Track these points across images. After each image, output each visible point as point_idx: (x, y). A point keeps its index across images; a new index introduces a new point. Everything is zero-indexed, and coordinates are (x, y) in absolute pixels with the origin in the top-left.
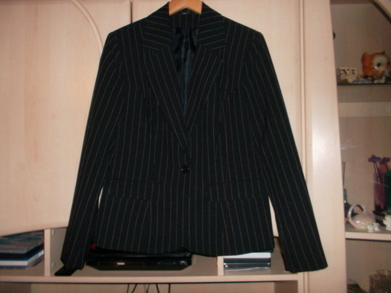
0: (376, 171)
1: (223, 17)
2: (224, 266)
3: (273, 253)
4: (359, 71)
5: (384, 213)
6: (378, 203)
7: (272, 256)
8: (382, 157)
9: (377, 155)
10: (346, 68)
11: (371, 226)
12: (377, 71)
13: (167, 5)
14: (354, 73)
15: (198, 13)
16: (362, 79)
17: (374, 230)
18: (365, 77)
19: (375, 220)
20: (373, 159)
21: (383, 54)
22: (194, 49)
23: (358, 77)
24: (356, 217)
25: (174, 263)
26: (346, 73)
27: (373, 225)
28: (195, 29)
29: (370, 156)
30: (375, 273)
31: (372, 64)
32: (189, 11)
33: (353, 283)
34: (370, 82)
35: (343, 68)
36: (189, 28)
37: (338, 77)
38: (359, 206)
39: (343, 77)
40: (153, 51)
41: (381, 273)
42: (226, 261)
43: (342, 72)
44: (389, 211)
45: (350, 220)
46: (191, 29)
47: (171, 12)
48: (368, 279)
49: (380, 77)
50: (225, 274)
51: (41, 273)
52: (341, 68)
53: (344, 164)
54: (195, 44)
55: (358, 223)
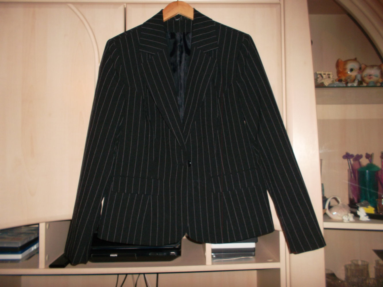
0: (349, 167)
1: (214, 22)
2: (212, 256)
3: (257, 243)
4: (334, 75)
5: (358, 205)
6: (352, 197)
7: (256, 245)
8: (355, 154)
9: (351, 153)
10: (322, 73)
11: (347, 216)
12: (350, 76)
13: (161, 12)
14: (329, 77)
15: (191, 19)
16: (337, 82)
17: (349, 220)
18: (340, 81)
19: (350, 212)
20: (347, 156)
21: (355, 60)
22: (188, 52)
23: (333, 81)
24: (333, 209)
25: (165, 254)
26: (322, 77)
27: (348, 215)
28: (188, 33)
29: (345, 154)
30: (350, 263)
31: (345, 69)
32: (181, 17)
33: (330, 272)
34: (345, 85)
35: (320, 73)
36: (182, 33)
37: (316, 80)
38: (336, 199)
39: (320, 81)
40: (150, 55)
41: (356, 263)
42: (214, 251)
43: (319, 76)
44: (362, 203)
45: (328, 212)
46: (184, 33)
47: (166, 18)
48: (343, 268)
49: (354, 81)
50: (213, 264)
51: (36, 265)
52: (318, 73)
53: (321, 160)
54: (190, 47)
55: (334, 214)
